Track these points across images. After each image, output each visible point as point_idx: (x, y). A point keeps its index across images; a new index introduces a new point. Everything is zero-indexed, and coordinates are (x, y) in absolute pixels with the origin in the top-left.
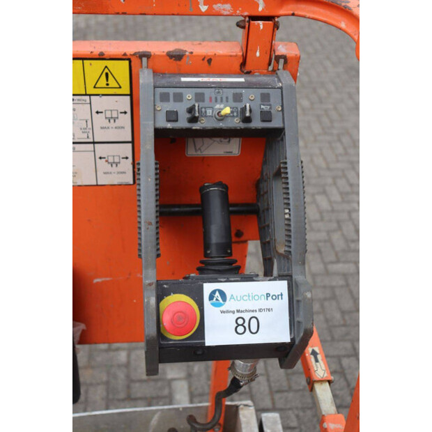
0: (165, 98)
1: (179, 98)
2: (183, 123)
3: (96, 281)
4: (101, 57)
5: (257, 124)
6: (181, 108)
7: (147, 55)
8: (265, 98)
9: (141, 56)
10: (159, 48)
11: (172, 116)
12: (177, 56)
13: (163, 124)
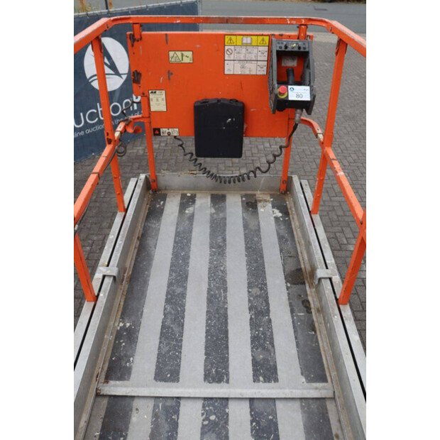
0: (279, 43)
1: (282, 43)
2: (283, 49)
3: (252, 110)
4: (262, 35)
5: (302, 50)
6: (283, 46)
7: (274, 35)
8: (304, 44)
9: (272, 35)
10: (277, 33)
11: (281, 47)
12: (281, 35)
13: (278, 49)
